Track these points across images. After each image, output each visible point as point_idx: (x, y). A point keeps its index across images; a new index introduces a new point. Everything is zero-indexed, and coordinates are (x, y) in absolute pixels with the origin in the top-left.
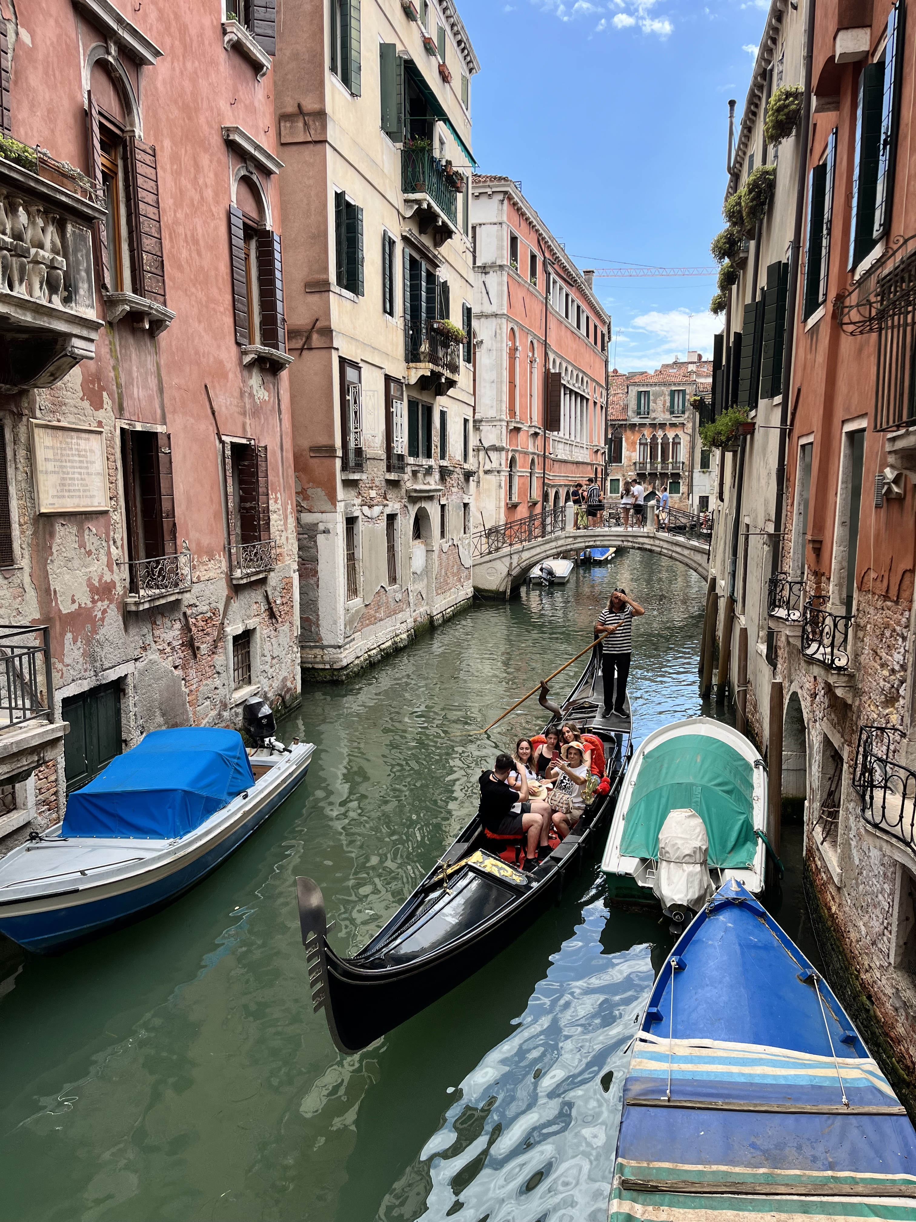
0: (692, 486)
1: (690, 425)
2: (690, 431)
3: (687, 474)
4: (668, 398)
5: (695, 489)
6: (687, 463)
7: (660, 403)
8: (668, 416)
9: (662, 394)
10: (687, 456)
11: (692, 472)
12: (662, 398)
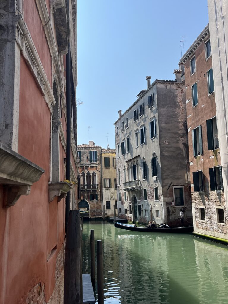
0: (102, 196)
1: (99, 167)
2: (100, 170)
3: (99, 190)
4: (89, 155)
5: (104, 198)
6: (99, 185)
7: (85, 157)
8: (89, 163)
9: (86, 153)
10: (99, 182)
11: (102, 189)
12: (86, 155)
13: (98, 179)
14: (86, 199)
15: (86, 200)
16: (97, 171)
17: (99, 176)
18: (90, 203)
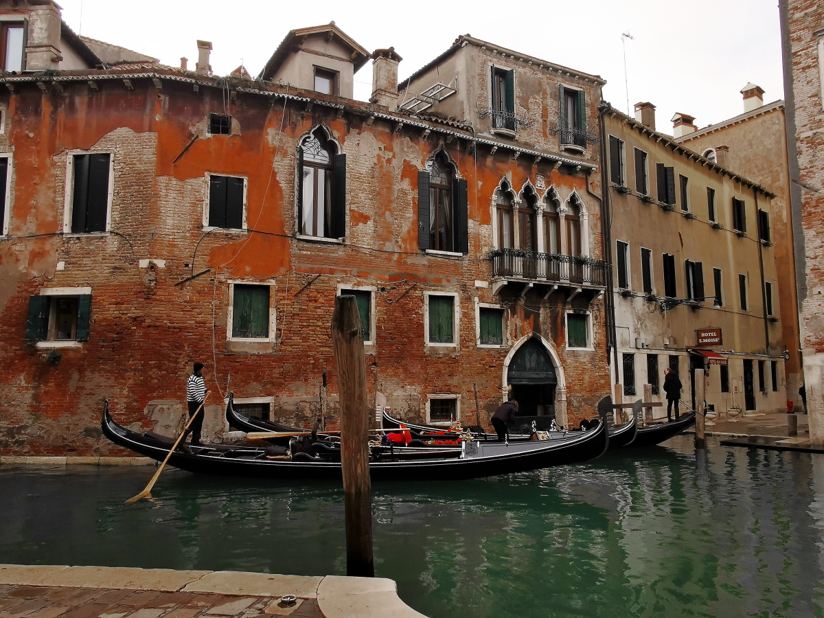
13: (592, 236)
14: (547, 339)
15: (544, 342)
16: (588, 198)
17: (596, 225)
18: (563, 361)
